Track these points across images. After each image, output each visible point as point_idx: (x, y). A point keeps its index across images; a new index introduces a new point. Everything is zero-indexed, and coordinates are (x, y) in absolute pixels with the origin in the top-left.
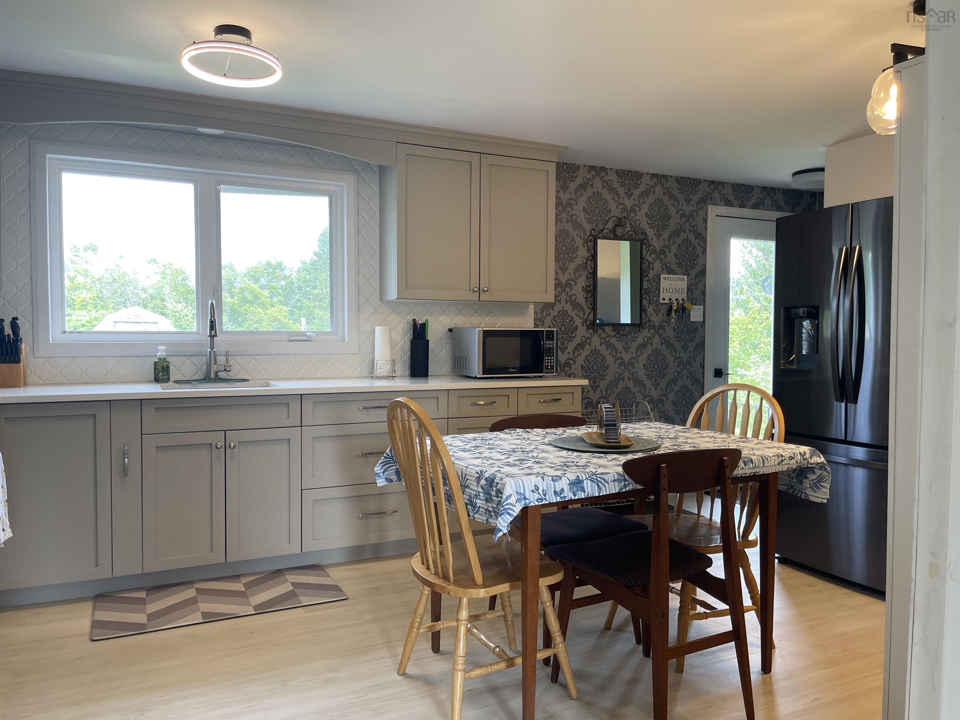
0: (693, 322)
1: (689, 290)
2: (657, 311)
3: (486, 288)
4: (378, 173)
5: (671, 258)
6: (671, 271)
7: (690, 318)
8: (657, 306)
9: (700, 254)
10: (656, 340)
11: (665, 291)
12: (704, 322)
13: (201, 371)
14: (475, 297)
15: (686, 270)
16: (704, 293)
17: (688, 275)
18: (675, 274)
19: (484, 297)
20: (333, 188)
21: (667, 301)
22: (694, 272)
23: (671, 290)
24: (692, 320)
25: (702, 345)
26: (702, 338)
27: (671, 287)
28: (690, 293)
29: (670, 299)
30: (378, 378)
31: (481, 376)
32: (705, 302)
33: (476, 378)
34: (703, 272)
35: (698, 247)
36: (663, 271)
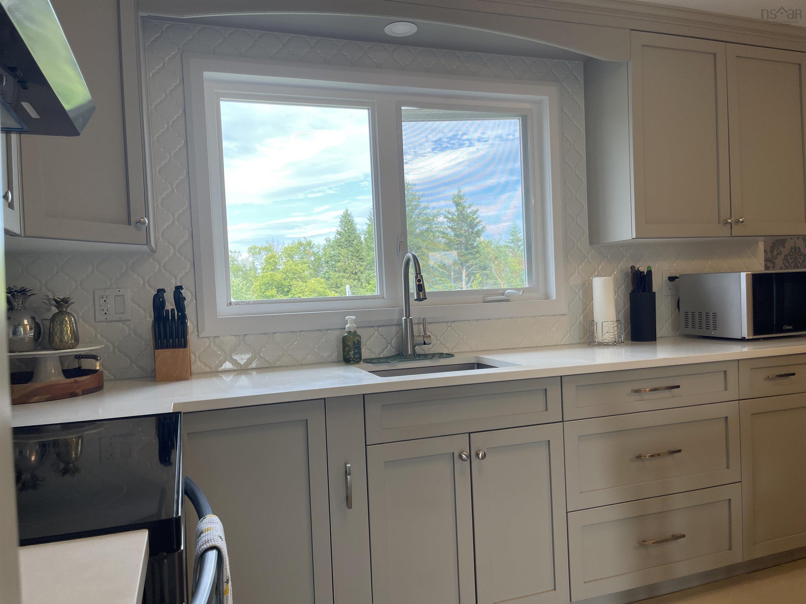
3: (741, 218)
4: (582, 82)
13: (391, 345)
14: (725, 232)
19: (737, 230)
20: (527, 106)
30: (602, 345)
31: (751, 337)
33: (743, 340)
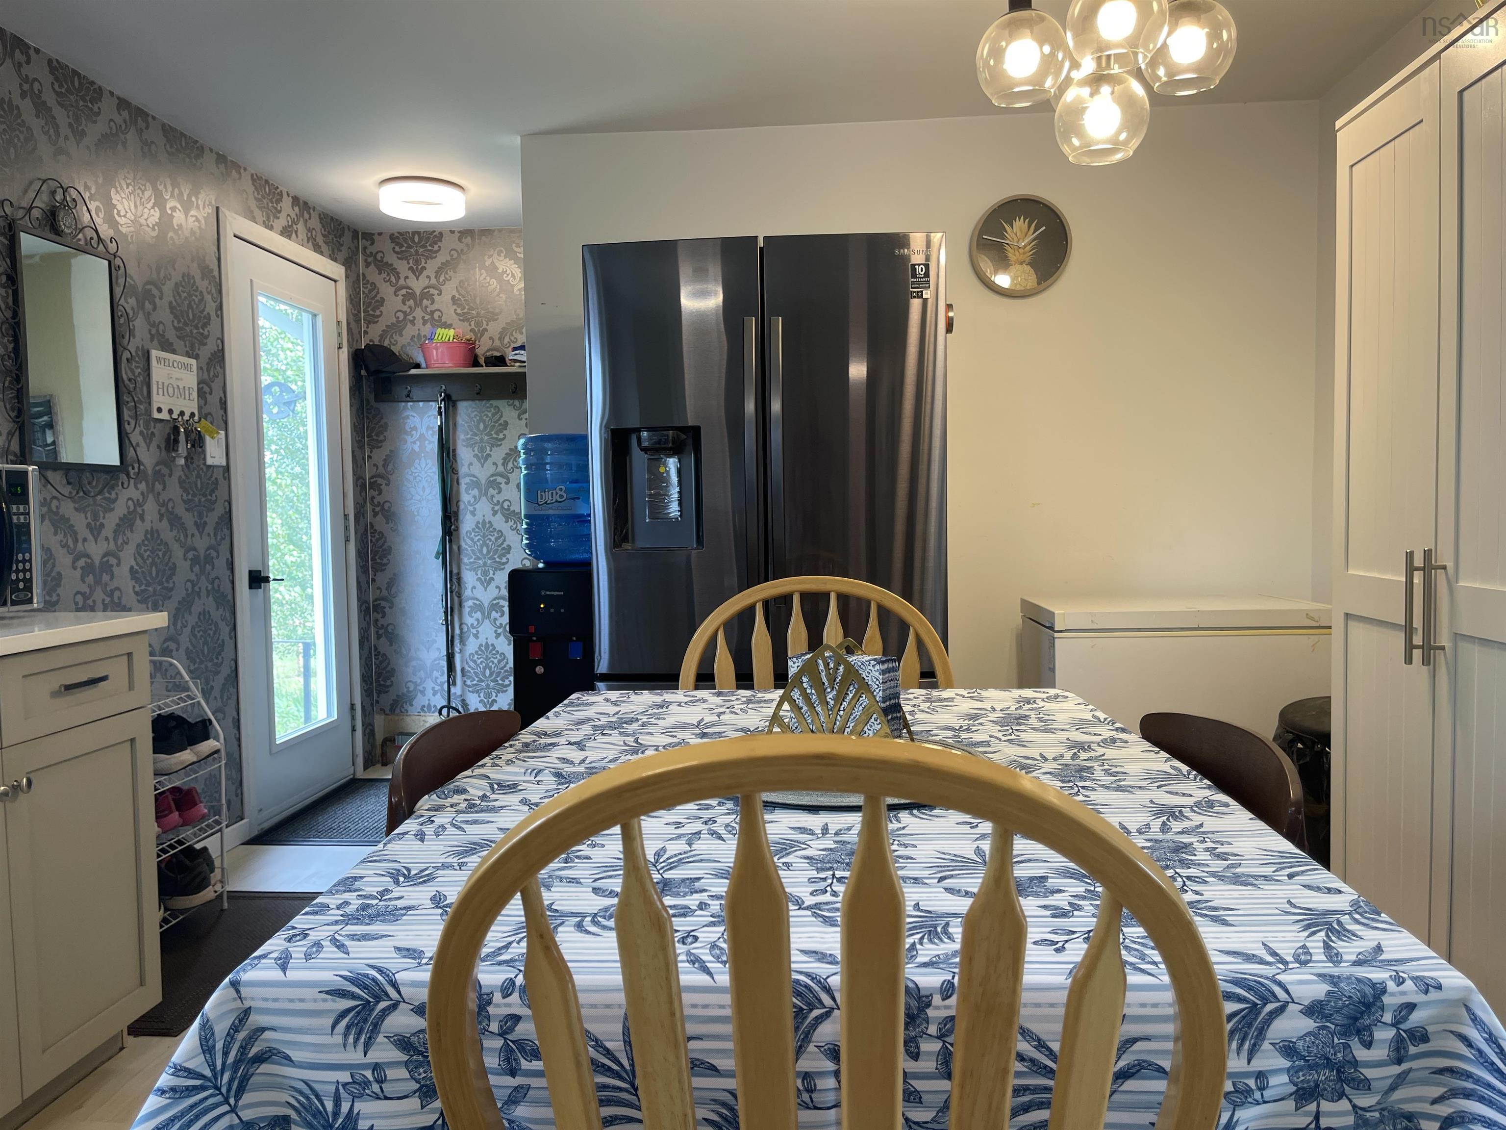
0: (210, 466)
1: (201, 394)
2: (148, 438)
5: (163, 315)
6: (167, 347)
7: (205, 459)
8: (147, 427)
9: (213, 314)
10: (151, 508)
11: (161, 391)
12: (227, 469)
15: (192, 346)
16: (224, 404)
17: (196, 357)
18: (174, 352)
21: (164, 416)
22: (206, 352)
23: (171, 390)
24: (209, 462)
25: (227, 519)
26: (227, 503)
27: (171, 381)
28: (202, 402)
29: (171, 412)
32: (226, 423)
34: (218, 358)
35: (208, 298)
36: (152, 340)
